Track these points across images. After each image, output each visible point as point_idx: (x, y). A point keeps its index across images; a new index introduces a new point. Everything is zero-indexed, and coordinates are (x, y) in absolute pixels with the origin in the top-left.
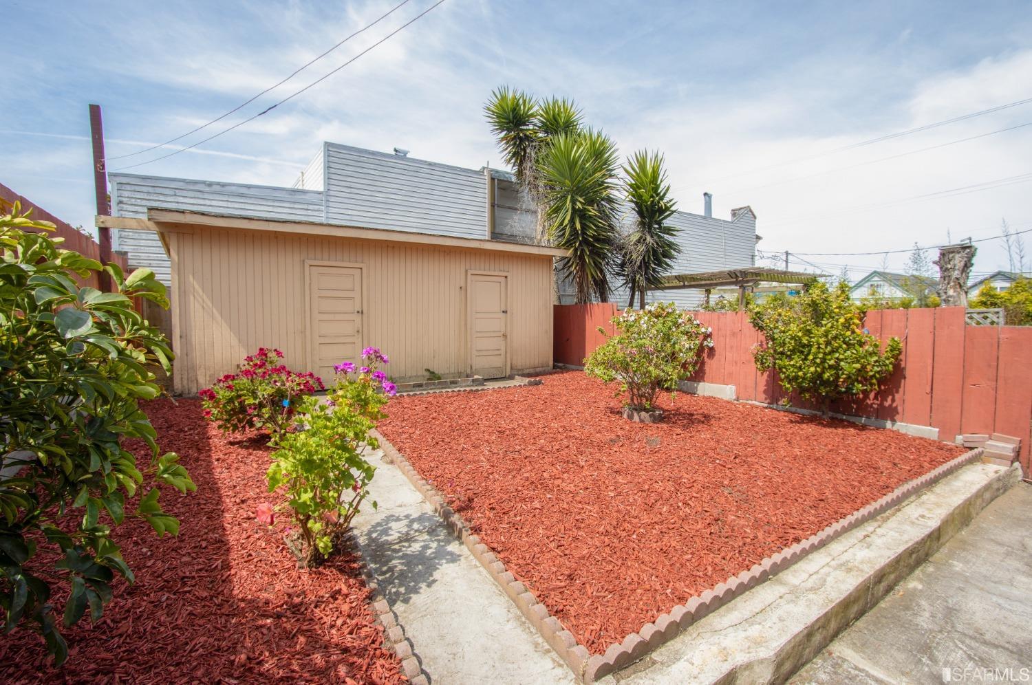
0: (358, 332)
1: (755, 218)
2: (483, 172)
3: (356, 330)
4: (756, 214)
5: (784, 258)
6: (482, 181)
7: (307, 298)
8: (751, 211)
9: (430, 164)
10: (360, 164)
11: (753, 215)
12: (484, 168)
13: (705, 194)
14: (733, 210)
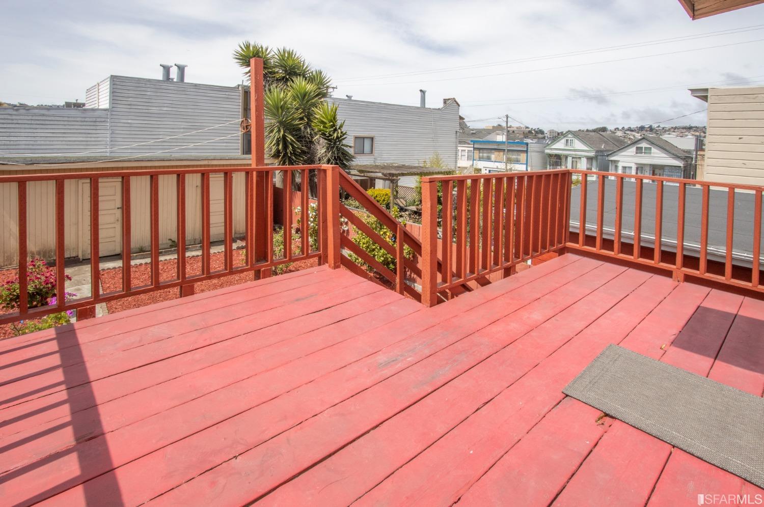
0: (118, 220)
1: (459, 106)
2: (238, 88)
3: (116, 219)
4: (459, 103)
5: (505, 119)
6: (238, 94)
7: (80, 198)
8: (455, 101)
9: (196, 85)
10: (139, 89)
11: (457, 104)
12: (239, 85)
13: (421, 91)
14: (444, 100)
